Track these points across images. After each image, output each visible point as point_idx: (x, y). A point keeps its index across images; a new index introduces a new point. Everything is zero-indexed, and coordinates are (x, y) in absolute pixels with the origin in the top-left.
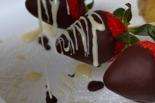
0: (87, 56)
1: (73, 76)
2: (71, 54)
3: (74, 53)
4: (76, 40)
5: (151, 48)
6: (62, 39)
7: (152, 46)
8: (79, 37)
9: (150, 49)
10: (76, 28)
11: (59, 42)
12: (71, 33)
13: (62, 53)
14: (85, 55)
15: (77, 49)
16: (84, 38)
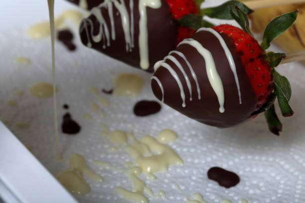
0: (131, 50)
1: (110, 92)
2: (104, 47)
3: (108, 44)
4: (112, 23)
5: (231, 34)
6: (90, 21)
7: (234, 31)
8: (118, 18)
9: (229, 35)
10: (113, 4)
11: (85, 25)
12: (105, 12)
13: (89, 44)
14: (127, 48)
15: (114, 37)
16: (125, 20)
